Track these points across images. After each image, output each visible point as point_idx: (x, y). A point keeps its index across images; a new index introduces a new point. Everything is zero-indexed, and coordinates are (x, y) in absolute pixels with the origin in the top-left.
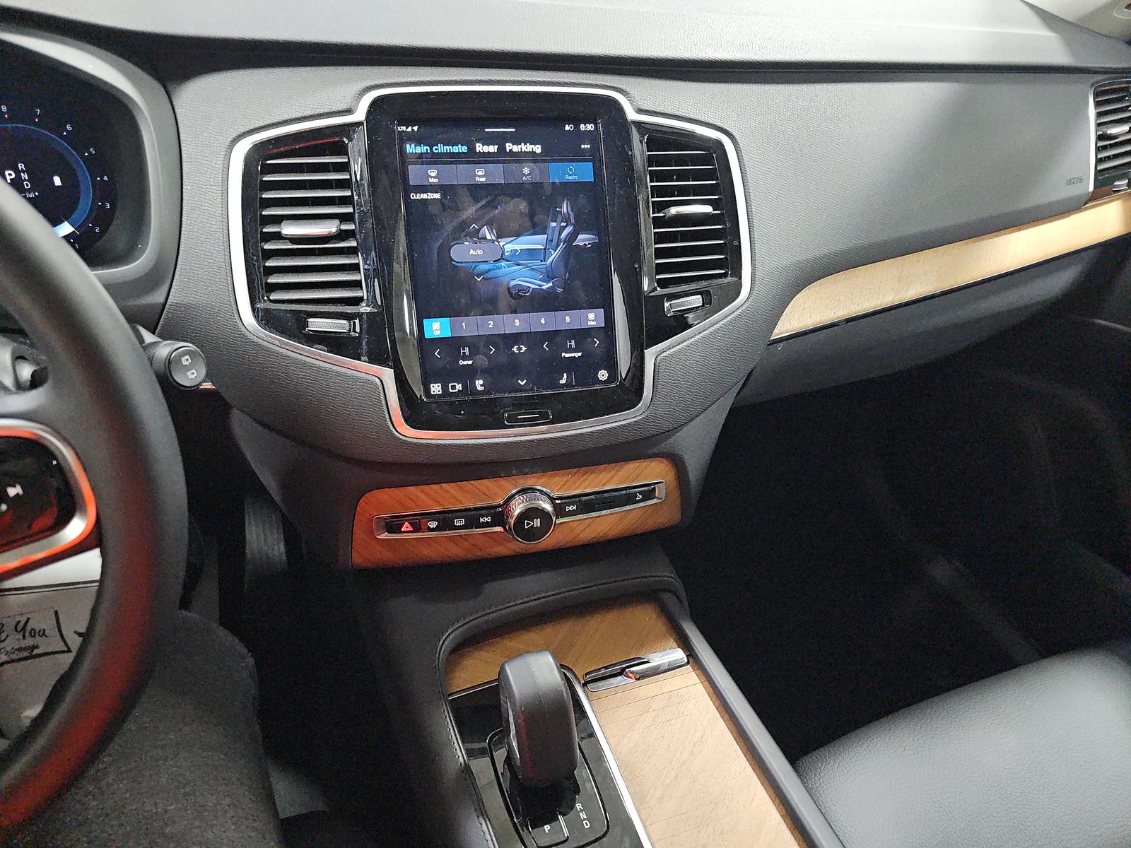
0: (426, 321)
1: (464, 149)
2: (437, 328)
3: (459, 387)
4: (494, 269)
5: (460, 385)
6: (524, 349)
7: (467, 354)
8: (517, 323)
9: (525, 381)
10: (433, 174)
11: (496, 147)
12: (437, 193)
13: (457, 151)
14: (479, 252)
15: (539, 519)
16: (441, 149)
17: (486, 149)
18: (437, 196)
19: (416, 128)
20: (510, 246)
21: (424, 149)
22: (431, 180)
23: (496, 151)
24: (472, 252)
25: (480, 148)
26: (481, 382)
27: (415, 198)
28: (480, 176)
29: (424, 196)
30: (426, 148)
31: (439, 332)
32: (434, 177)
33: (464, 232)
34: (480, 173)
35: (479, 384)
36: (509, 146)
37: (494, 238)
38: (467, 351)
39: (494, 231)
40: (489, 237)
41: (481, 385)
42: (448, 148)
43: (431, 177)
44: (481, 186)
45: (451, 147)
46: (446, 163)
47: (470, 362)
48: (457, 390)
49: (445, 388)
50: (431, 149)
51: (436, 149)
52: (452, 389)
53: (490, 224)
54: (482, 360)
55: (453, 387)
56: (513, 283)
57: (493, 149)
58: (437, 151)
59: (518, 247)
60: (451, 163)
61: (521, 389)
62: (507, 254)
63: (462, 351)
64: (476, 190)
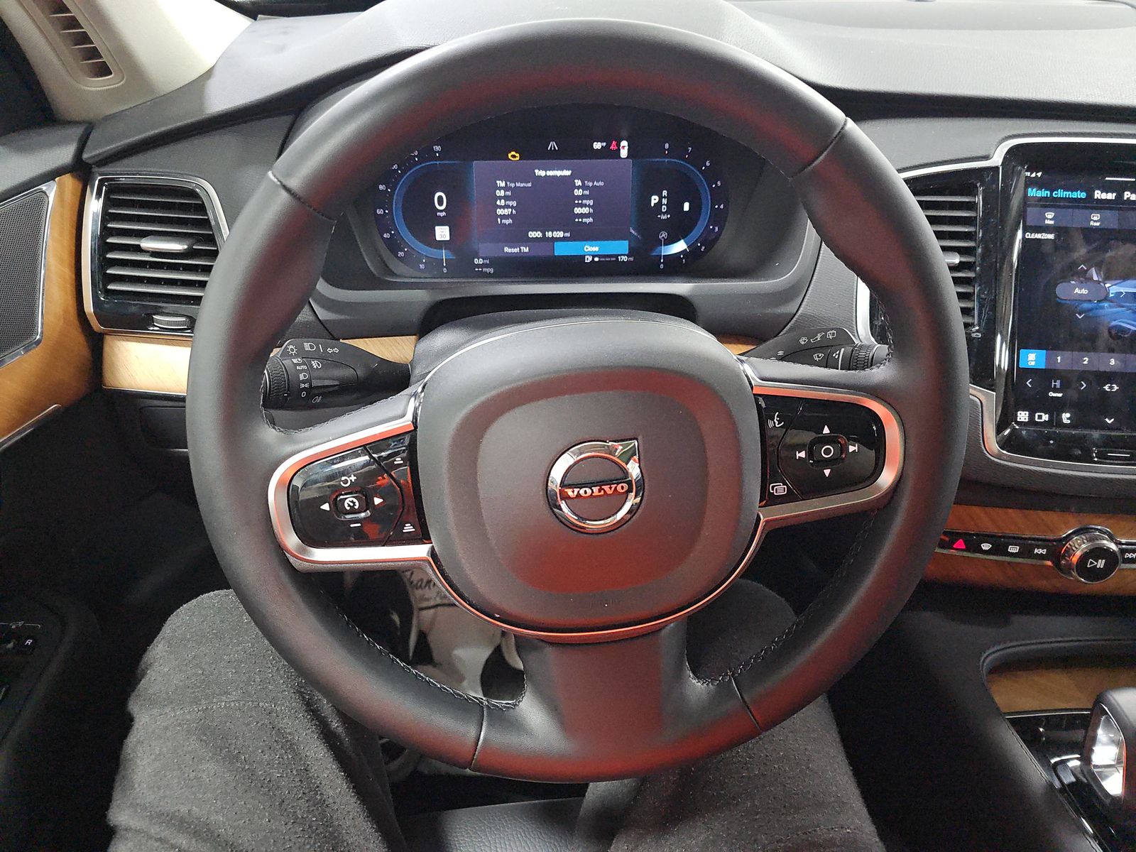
0: (1022, 351)
1: (1083, 195)
2: (1032, 359)
3: (1045, 417)
4: (1097, 309)
5: (1047, 415)
6: (1116, 388)
7: (1058, 386)
8: (1113, 362)
9: (1113, 420)
10: (1050, 217)
11: (1115, 194)
12: (1051, 233)
13: (1076, 197)
14: (1084, 291)
15: (1104, 561)
16: (1061, 193)
17: (1104, 196)
18: (1051, 236)
19: (1039, 174)
20: (1114, 288)
21: (1044, 193)
22: (1047, 222)
23: (1114, 198)
24: (1077, 291)
25: (1098, 195)
26: (1068, 415)
27: (1029, 237)
28: (1095, 221)
29: (1038, 236)
30: (1046, 192)
31: (1033, 363)
32: (1050, 219)
33: (1071, 272)
34: (1095, 218)
35: (1066, 417)
36: (1127, 195)
37: (1100, 280)
38: (1058, 384)
39: (1102, 273)
40: (1095, 278)
41: (1068, 419)
42: (1067, 193)
43: (1048, 219)
44: (1095, 229)
45: (1070, 193)
46: (1064, 207)
47: (1060, 395)
48: (1043, 420)
49: (1031, 417)
50: (1051, 194)
51: (1056, 194)
52: (1038, 419)
53: (1099, 266)
54: (1073, 395)
55: (1040, 417)
56: (1114, 323)
57: (1111, 196)
58: (1056, 196)
59: (1123, 290)
60: (1069, 207)
61: (1109, 428)
62: (1111, 295)
63: (1053, 383)
64: (1089, 233)
